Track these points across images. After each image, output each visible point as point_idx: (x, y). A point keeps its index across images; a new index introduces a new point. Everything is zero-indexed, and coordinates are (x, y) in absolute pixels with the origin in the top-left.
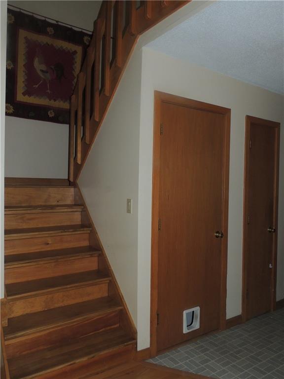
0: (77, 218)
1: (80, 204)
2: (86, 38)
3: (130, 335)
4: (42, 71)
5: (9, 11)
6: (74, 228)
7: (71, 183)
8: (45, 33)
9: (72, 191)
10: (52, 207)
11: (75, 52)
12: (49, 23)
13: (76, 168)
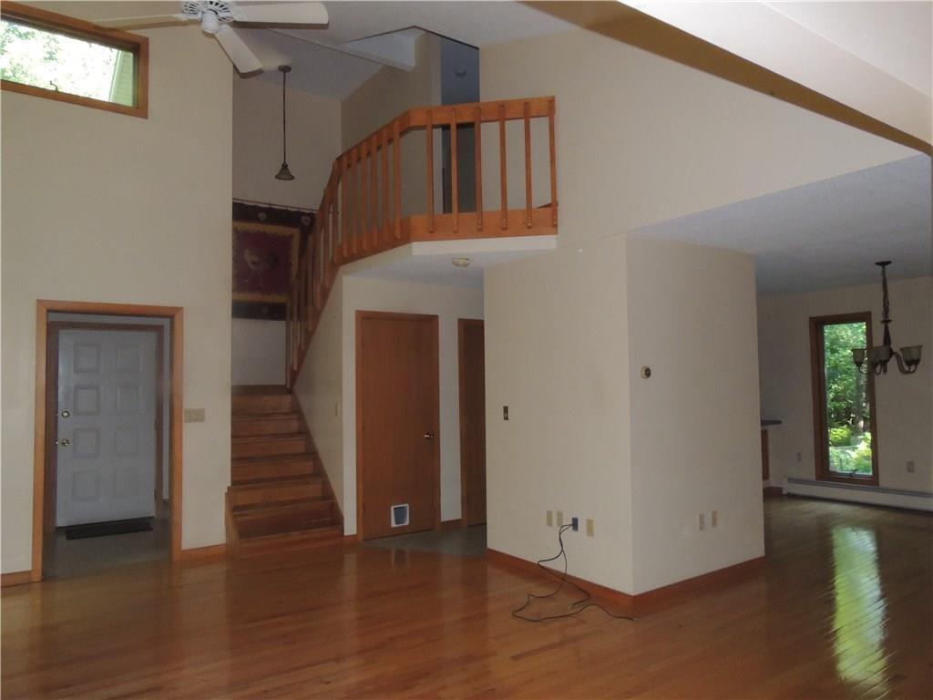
0: (294, 426)
1: (296, 411)
2: (304, 218)
3: (337, 521)
4: (254, 263)
5: (235, 205)
6: (292, 435)
7: (289, 390)
8: (257, 220)
9: (287, 399)
10: (268, 415)
11: (292, 236)
12: (260, 208)
13: (293, 375)
